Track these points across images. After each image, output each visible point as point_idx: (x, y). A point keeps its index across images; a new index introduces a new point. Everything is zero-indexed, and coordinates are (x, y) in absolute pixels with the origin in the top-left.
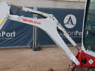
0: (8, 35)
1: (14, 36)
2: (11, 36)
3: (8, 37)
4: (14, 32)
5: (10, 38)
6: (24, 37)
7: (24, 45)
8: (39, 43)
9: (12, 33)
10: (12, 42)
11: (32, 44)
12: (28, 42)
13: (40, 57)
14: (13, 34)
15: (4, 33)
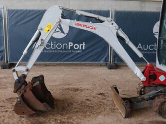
0: (76, 47)
1: (84, 48)
2: (80, 48)
3: (76, 50)
4: (84, 43)
5: (79, 52)
6: (96, 51)
7: (96, 61)
8: (116, 58)
9: (80, 45)
10: (81, 56)
11: (106, 60)
12: (102, 57)
13: (113, 76)
14: (82, 46)
15: (70, 44)
